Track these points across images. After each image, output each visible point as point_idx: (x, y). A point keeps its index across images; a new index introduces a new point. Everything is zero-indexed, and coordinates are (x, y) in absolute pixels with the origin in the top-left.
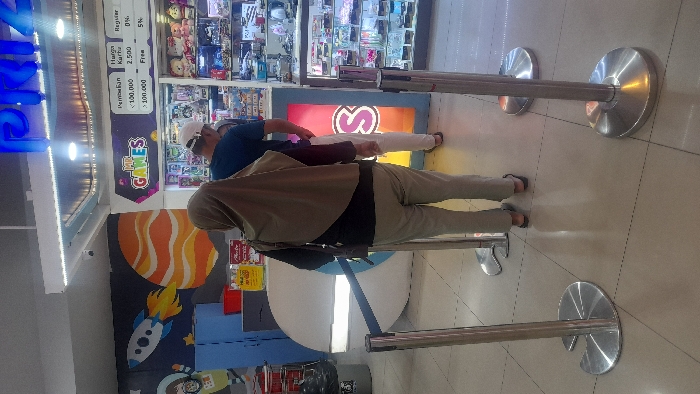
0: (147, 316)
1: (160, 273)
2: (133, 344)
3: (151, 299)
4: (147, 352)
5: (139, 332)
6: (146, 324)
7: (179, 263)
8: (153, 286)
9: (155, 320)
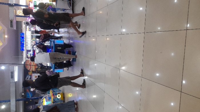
0: (28, 75)
1: (30, 69)
3: (29, 73)
5: (27, 77)
6: (28, 76)
7: (32, 68)
8: (29, 71)
9: (29, 75)
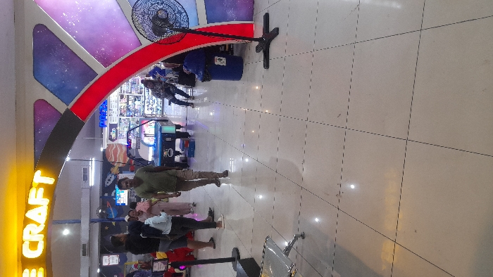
0: (110, 173)
1: (115, 162)
2: (107, 181)
3: (112, 169)
4: (110, 183)
5: (108, 177)
7: (119, 159)
8: (112, 165)
9: (112, 175)
